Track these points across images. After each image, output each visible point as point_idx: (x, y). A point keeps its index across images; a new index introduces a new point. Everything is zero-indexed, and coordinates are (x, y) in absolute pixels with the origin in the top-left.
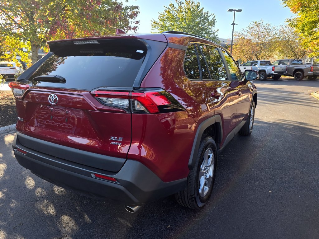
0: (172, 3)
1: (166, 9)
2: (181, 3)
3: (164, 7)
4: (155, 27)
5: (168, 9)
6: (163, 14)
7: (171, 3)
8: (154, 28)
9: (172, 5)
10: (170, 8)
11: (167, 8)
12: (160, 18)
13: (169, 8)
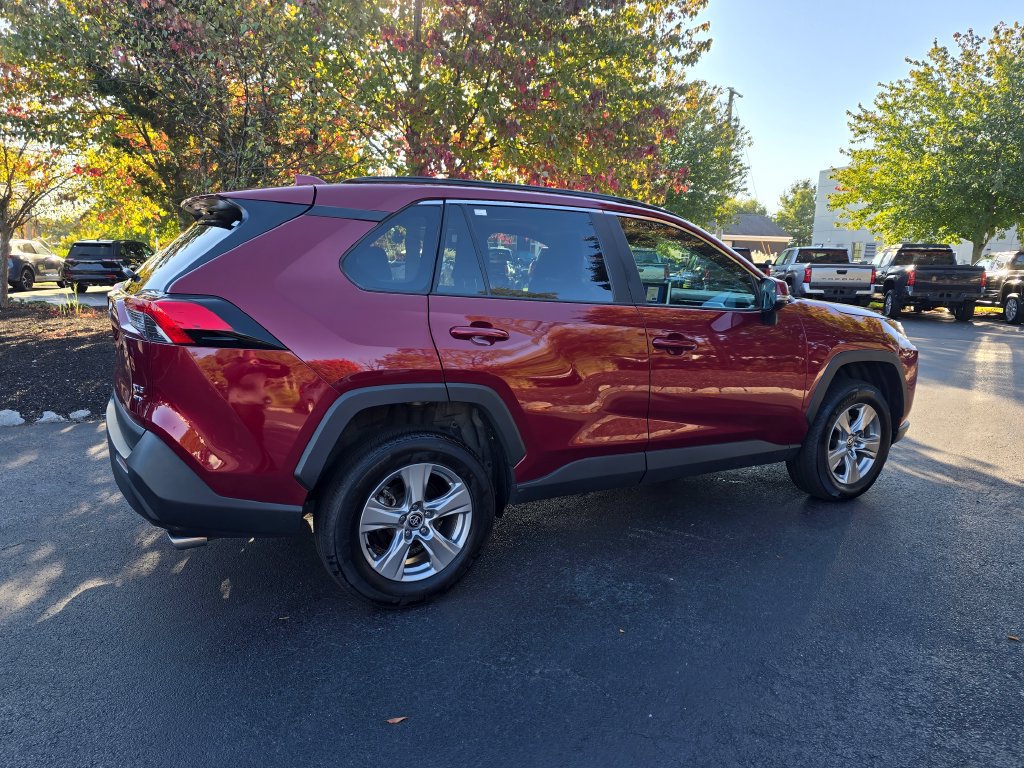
0: (939, 46)
1: (916, 68)
2: (975, 41)
3: (907, 60)
4: (863, 132)
5: (922, 69)
6: (897, 85)
7: (934, 47)
8: (861, 137)
9: (940, 53)
10: (931, 63)
11: (917, 63)
12: (881, 102)
13: (926, 65)
